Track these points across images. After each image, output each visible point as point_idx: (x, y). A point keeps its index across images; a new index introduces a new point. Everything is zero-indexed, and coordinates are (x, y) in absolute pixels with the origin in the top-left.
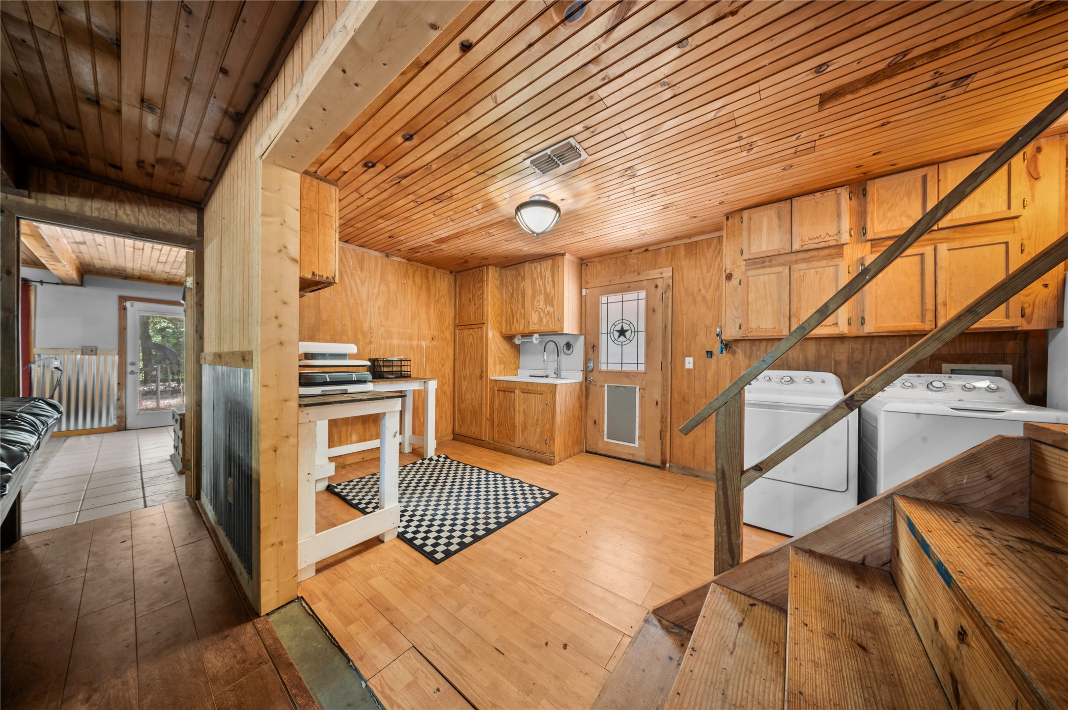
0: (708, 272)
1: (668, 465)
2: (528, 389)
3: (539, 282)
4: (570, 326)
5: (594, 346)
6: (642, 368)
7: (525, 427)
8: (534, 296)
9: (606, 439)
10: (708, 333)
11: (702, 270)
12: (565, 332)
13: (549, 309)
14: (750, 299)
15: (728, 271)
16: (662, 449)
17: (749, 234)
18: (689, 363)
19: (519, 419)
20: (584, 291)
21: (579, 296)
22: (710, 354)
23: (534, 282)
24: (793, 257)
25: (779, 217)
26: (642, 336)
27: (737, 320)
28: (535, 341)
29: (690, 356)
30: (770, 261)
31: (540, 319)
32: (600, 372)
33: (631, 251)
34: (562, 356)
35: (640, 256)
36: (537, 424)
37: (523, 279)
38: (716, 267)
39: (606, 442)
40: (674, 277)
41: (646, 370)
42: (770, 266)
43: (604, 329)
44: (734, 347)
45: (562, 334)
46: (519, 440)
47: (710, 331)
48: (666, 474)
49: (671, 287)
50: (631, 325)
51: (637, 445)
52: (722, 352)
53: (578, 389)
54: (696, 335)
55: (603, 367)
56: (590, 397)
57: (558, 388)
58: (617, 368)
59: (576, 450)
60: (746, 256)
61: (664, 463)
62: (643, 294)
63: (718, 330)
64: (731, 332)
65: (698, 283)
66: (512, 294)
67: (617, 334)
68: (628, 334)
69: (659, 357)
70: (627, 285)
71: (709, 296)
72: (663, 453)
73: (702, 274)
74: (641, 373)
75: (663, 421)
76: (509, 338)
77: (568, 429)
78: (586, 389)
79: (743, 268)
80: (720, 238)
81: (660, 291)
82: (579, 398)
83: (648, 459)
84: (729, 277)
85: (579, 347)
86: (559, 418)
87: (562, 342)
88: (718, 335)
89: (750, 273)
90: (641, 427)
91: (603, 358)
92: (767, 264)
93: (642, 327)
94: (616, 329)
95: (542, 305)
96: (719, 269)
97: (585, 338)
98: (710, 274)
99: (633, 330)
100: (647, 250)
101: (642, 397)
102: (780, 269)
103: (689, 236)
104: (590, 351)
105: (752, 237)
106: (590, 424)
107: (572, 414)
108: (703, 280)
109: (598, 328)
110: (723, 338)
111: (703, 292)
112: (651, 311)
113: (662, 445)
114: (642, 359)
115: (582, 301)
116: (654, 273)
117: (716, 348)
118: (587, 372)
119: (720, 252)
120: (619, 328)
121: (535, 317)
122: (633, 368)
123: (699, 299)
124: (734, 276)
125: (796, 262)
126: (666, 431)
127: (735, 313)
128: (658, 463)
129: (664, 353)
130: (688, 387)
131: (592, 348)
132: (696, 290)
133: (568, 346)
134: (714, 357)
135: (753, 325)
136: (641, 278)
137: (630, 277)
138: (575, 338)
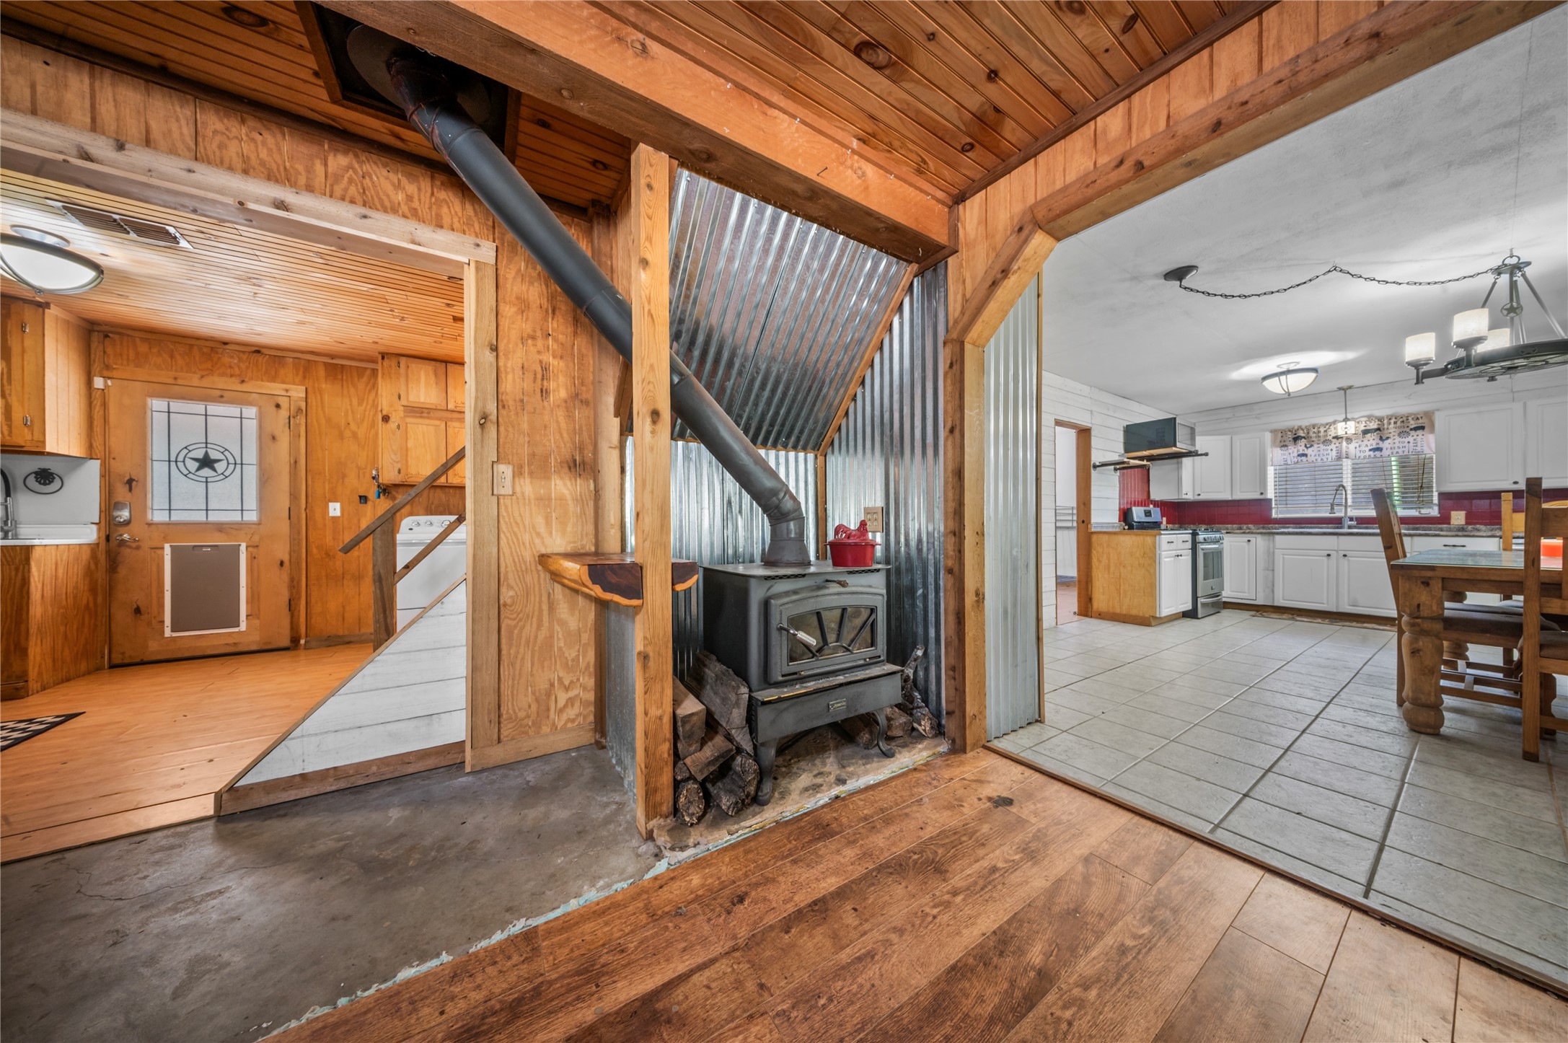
0: (360, 404)
1: (302, 642)
4: (62, 439)
5: (130, 482)
6: (252, 517)
9: (168, 633)
10: (361, 475)
11: (351, 401)
12: (48, 449)
14: (409, 445)
15: (384, 413)
16: (292, 623)
17: (407, 381)
18: (335, 509)
20: (99, 383)
21: (83, 387)
22: (363, 499)
24: (449, 415)
25: (436, 375)
26: (251, 474)
27: (396, 465)
29: (336, 501)
30: (428, 413)
32: (150, 525)
33: (225, 344)
34: (22, 495)
35: (244, 357)
38: (370, 402)
39: (169, 636)
40: (309, 401)
41: (260, 520)
42: (428, 418)
43: (158, 449)
44: (394, 493)
45: (42, 453)
47: (364, 473)
48: (302, 653)
49: (303, 411)
50: (226, 453)
51: (243, 627)
52: (379, 497)
53: (86, 555)
54: (344, 476)
55: (159, 517)
56: (122, 571)
57: (36, 554)
58: (196, 517)
59: (83, 666)
60: (404, 402)
61: (295, 641)
62: (251, 412)
63: (374, 472)
64: (389, 476)
65: (346, 414)
67: (193, 466)
68: (220, 467)
69: (283, 502)
70: (218, 393)
71: (361, 432)
72: (294, 626)
73: (351, 405)
74: (249, 524)
75: (292, 585)
77: (62, 629)
78: (110, 555)
79: (402, 414)
80: (374, 371)
81: (284, 413)
82: (91, 572)
83: (265, 643)
84: (386, 419)
85: (85, 481)
87: (25, 467)
88: (374, 478)
89: (409, 420)
90: (250, 602)
91: (157, 502)
92: (425, 415)
93: (251, 455)
94: (192, 455)
96: (375, 405)
97: (103, 465)
98: (362, 408)
99: (231, 460)
100: (258, 352)
101: (252, 559)
102: (437, 422)
103: (333, 357)
104: (120, 487)
105: (410, 385)
106: (122, 617)
107: (71, 601)
108: (353, 412)
109: (144, 451)
110: (380, 481)
111: (353, 426)
112: (267, 439)
113: (292, 617)
114: (251, 505)
115: (95, 399)
116: (276, 388)
117: (372, 492)
118: (108, 524)
119: (375, 386)
120: (200, 454)
122: (232, 517)
123: (347, 433)
124: (392, 419)
125: (451, 420)
126: (299, 598)
127: (393, 457)
128: (286, 642)
129: (292, 497)
130: (334, 539)
131: (125, 484)
132: (343, 423)
133: (47, 475)
134: (370, 503)
135: (413, 471)
136: (245, 387)
137: (221, 382)
138: (74, 462)
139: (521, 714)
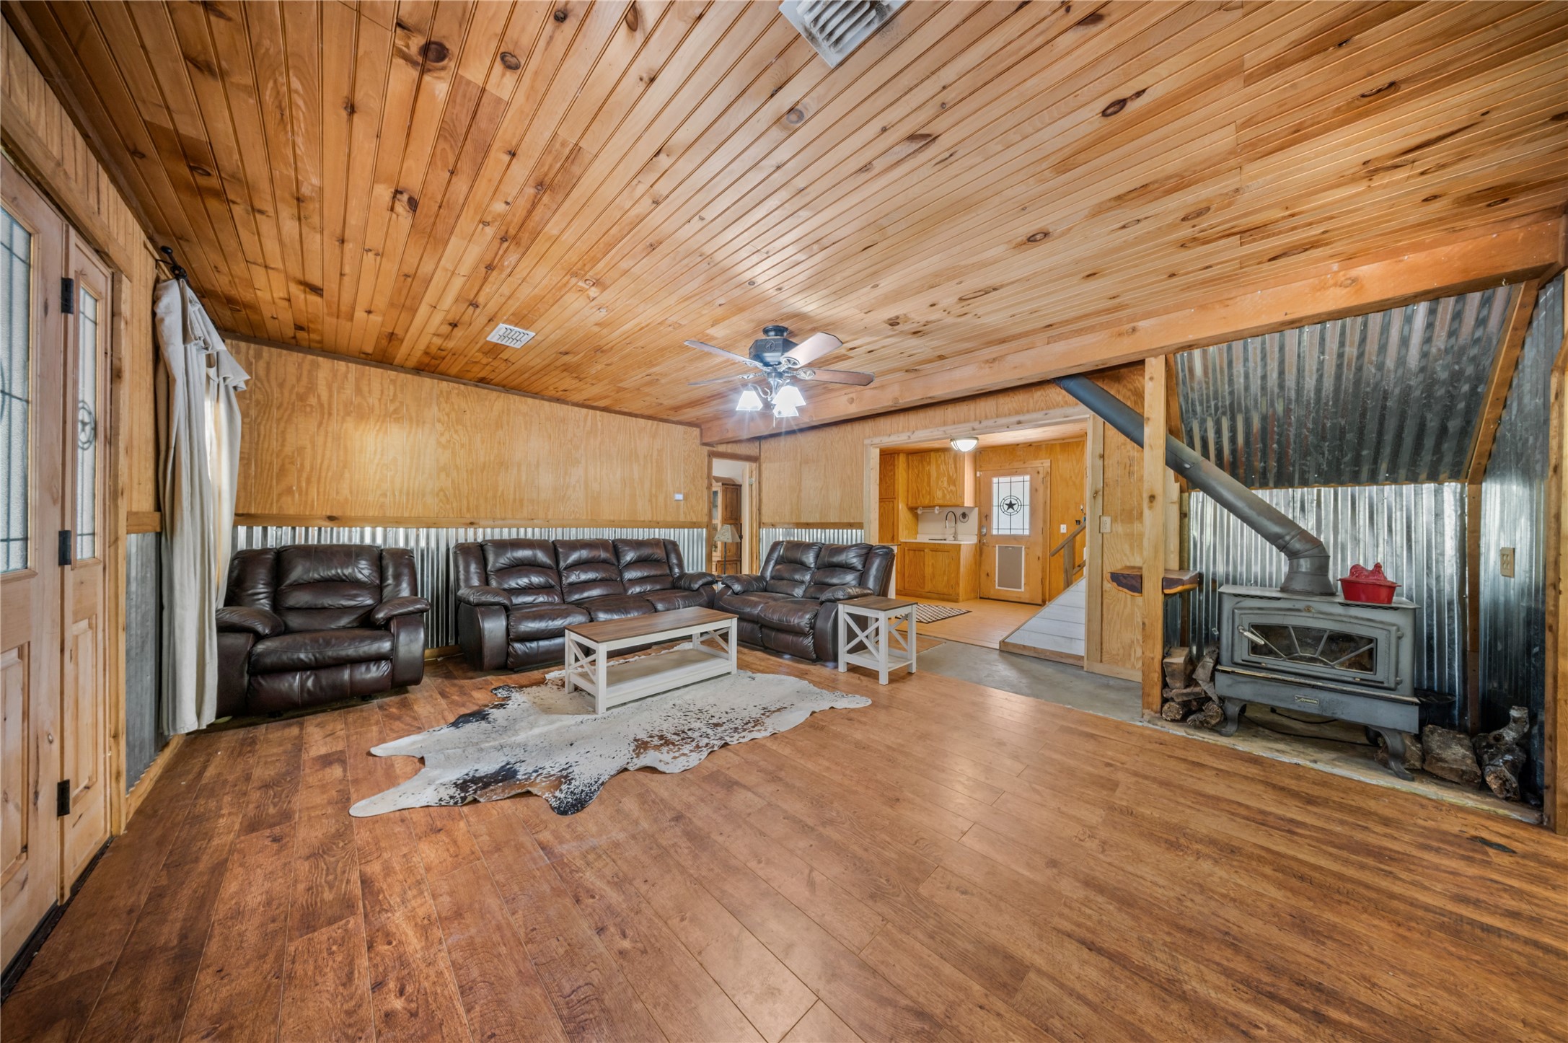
0: (1077, 464)
2: (936, 549)
3: (943, 467)
4: (968, 501)
5: (986, 516)
6: (1027, 532)
7: (933, 576)
8: (938, 478)
9: (997, 587)
10: (1077, 507)
11: (1074, 462)
12: (963, 504)
13: (952, 488)
16: (1043, 591)
18: (1063, 529)
19: (928, 571)
20: (979, 474)
21: (975, 476)
22: (1079, 522)
23: (938, 467)
26: (1027, 509)
28: (937, 512)
29: (1064, 524)
31: (944, 496)
32: (992, 536)
33: (1018, 445)
34: (959, 523)
35: (1025, 450)
36: (944, 573)
37: (929, 463)
39: (998, 589)
40: (1052, 467)
41: (1030, 534)
43: (995, 502)
46: (928, 587)
47: (1079, 506)
49: (1050, 474)
50: (1018, 500)
51: (1023, 589)
53: (974, 548)
54: (1069, 508)
55: (995, 532)
56: (984, 556)
57: (962, 547)
58: (1008, 532)
59: (974, 595)
61: (1044, 601)
62: (1027, 478)
65: (1071, 472)
66: (918, 476)
67: (1006, 507)
68: (1015, 507)
69: (1040, 525)
70: (1015, 470)
71: (1078, 482)
72: (1043, 594)
73: (1074, 466)
74: (1026, 536)
75: (1043, 571)
76: (913, 510)
77: (968, 579)
78: (981, 549)
81: (1041, 476)
82: (975, 555)
83: (1031, 600)
85: (974, 517)
86: (962, 569)
87: (959, 512)
90: (1026, 576)
91: (995, 525)
93: (1027, 501)
94: (1005, 502)
95: (945, 484)
97: (979, 509)
98: (1080, 466)
99: (1020, 504)
100: (1030, 446)
101: (1027, 554)
103: (1064, 438)
104: (984, 519)
106: (983, 576)
107: (970, 567)
108: (1075, 470)
109: (991, 502)
111: (1074, 479)
112: (1034, 491)
113: (1043, 588)
114: (1027, 526)
115: (977, 481)
116: (1037, 463)
118: (981, 536)
120: (1008, 502)
121: (939, 494)
122: (1020, 532)
123: (1070, 483)
126: (1046, 578)
128: (1040, 599)
129: (1045, 522)
131: (985, 518)
132: (1069, 477)
133: (964, 515)
136: (1026, 465)
137: (1017, 465)
138: (971, 509)
139: (1114, 652)
